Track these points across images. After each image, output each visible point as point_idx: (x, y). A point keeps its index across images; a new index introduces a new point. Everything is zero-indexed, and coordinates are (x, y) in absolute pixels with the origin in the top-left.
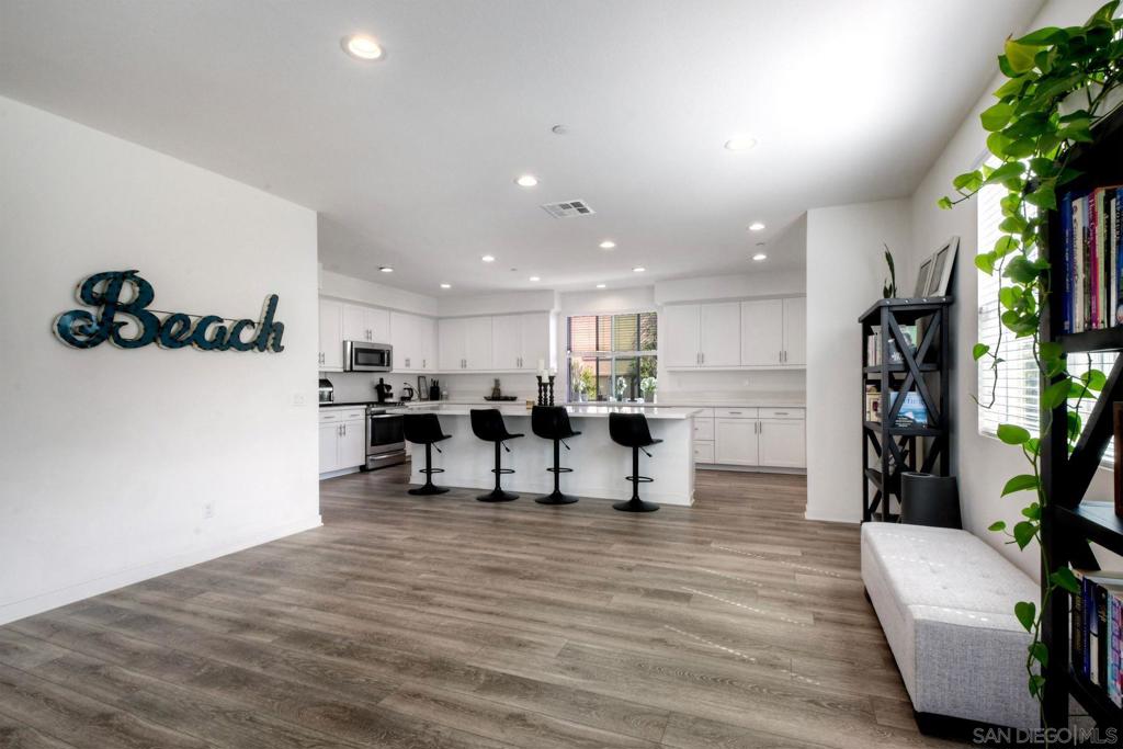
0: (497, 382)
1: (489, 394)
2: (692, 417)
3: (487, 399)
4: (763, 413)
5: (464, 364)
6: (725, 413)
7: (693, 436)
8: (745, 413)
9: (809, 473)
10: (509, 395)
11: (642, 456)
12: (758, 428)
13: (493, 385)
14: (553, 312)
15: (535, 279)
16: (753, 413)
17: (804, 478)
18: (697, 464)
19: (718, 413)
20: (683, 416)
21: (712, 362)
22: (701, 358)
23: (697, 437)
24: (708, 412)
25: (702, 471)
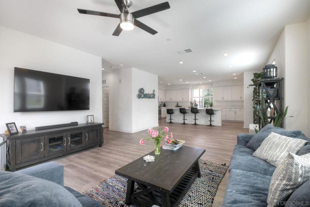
0: (178, 103)
1: (176, 106)
2: (221, 110)
3: (176, 107)
4: (237, 110)
5: (171, 99)
6: (228, 109)
7: (221, 114)
8: (233, 110)
9: (244, 122)
10: (180, 106)
11: (212, 116)
12: (235, 113)
13: (177, 104)
14: (190, 88)
15: (188, 83)
16: (234, 110)
17: (243, 123)
18: (223, 120)
19: (227, 109)
20: (220, 109)
21: (225, 99)
22: (223, 98)
23: (223, 114)
24: (225, 109)
25: (223, 121)
